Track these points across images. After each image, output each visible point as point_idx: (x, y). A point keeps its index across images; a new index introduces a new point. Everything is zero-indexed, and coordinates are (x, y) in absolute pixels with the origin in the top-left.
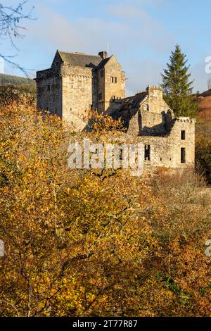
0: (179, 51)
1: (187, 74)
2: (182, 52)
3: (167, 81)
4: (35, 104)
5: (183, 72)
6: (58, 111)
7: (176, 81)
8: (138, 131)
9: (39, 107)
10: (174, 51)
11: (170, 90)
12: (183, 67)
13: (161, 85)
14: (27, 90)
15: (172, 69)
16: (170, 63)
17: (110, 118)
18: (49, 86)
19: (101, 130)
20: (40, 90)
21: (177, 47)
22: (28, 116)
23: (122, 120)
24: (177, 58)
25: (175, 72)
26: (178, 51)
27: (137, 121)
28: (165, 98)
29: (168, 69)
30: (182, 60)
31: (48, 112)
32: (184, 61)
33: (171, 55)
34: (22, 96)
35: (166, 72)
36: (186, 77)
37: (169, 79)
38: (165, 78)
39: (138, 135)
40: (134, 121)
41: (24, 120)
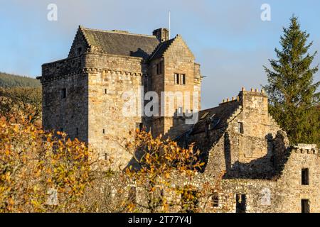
0: (297, 28)
1: (311, 67)
2: (302, 29)
3: (275, 80)
4: (40, 122)
5: (303, 65)
6: (81, 132)
7: (292, 80)
8: (224, 169)
9: (47, 126)
10: (287, 28)
11: (280, 96)
12: (304, 56)
13: (265, 88)
14: (24, 98)
15: (285, 59)
16: (281, 49)
17: (174, 146)
18: (64, 90)
19: (158, 166)
20: (48, 99)
21: (293, 20)
22: (27, 142)
23: (195, 150)
24: (294, 39)
25: (290, 64)
26: (294, 27)
27: (222, 152)
28: (272, 111)
29: (277, 59)
30: (302, 44)
31: (64, 134)
32: (306, 44)
33: (283, 34)
34: (15, 108)
35: (274, 64)
36: (309, 74)
37: (279, 76)
38: (273, 75)
39: (224, 177)
40: (217, 151)
41: (19, 149)
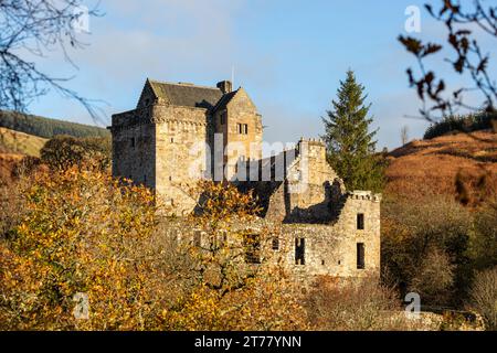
0: (353, 81)
1: (366, 118)
2: (357, 82)
3: (332, 130)
4: (110, 169)
5: (359, 116)
6: (149, 180)
7: (348, 130)
8: (284, 214)
9: (116, 173)
10: (344, 81)
11: (337, 146)
12: (360, 107)
13: (323, 138)
14: (95, 147)
15: (341, 110)
16: (338, 101)
17: (235, 192)
18: (133, 139)
19: (219, 212)
20: (118, 148)
21: (350, 74)
22: (95, 188)
23: (254, 196)
24: (350, 91)
25: (346, 116)
26: (350, 80)
27: (282, 198)
28: (329, 159)
29: (334, 110)
30: (357, 96)
31: (130, 181)
32: (362, 96)
33: (340, 86)
34: (87, 156)
35: (331, 115)
36: (365, 125)
37: (336, 126)
38: (330, 125)
39: (284, 222)
40: (277, 198)
41: (88, 195)
